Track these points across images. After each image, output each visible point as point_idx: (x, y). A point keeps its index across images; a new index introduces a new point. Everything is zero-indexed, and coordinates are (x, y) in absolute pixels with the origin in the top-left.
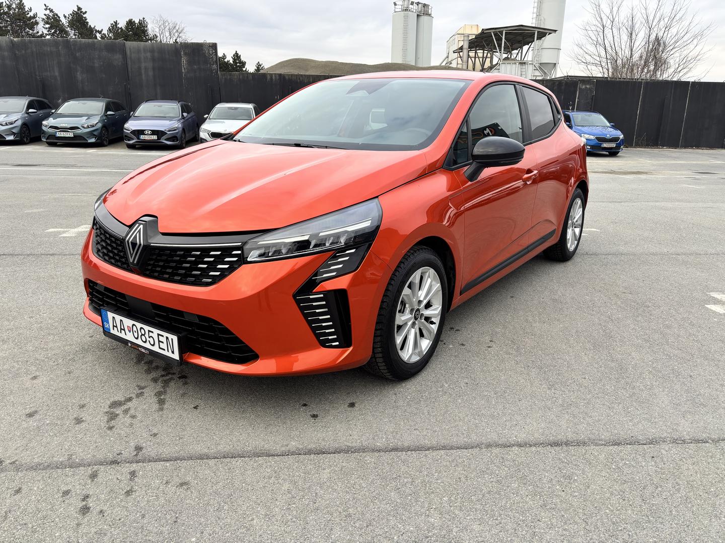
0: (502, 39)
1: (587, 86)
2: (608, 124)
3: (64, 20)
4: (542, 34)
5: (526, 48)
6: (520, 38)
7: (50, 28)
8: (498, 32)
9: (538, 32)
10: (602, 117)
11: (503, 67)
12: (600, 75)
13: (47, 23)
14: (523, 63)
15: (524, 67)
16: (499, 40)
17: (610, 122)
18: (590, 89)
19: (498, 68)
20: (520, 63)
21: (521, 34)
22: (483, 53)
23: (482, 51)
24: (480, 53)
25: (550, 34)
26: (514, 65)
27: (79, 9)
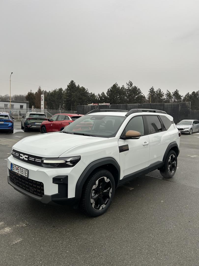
3: (172, 94)
7: (167, 96)
13: (166, 95)
27: (177, 90)
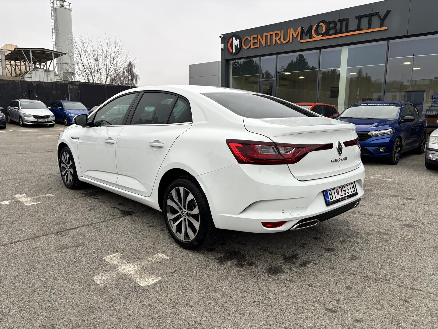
0: (30, 55)
1: (75, 87)
2: (86, 109)
4: (57, 55)
5: (48, 62)
6: (44, 56)
8: (27, 51)
9: (54, 53)
10: (82, 104)
11: (33, 73)
12: (83, 81)
14: (47, 71)
15: (48, 73)
16: (28, 56)
17: (87, 107)
18: (76, 88)
19: (30, 73)
20: (45, 71)
21: (44, 53)
22: (20, 63)
23: (19, 62)
24: (18, 63)
25: (62, 55)
26: (41, 72)
